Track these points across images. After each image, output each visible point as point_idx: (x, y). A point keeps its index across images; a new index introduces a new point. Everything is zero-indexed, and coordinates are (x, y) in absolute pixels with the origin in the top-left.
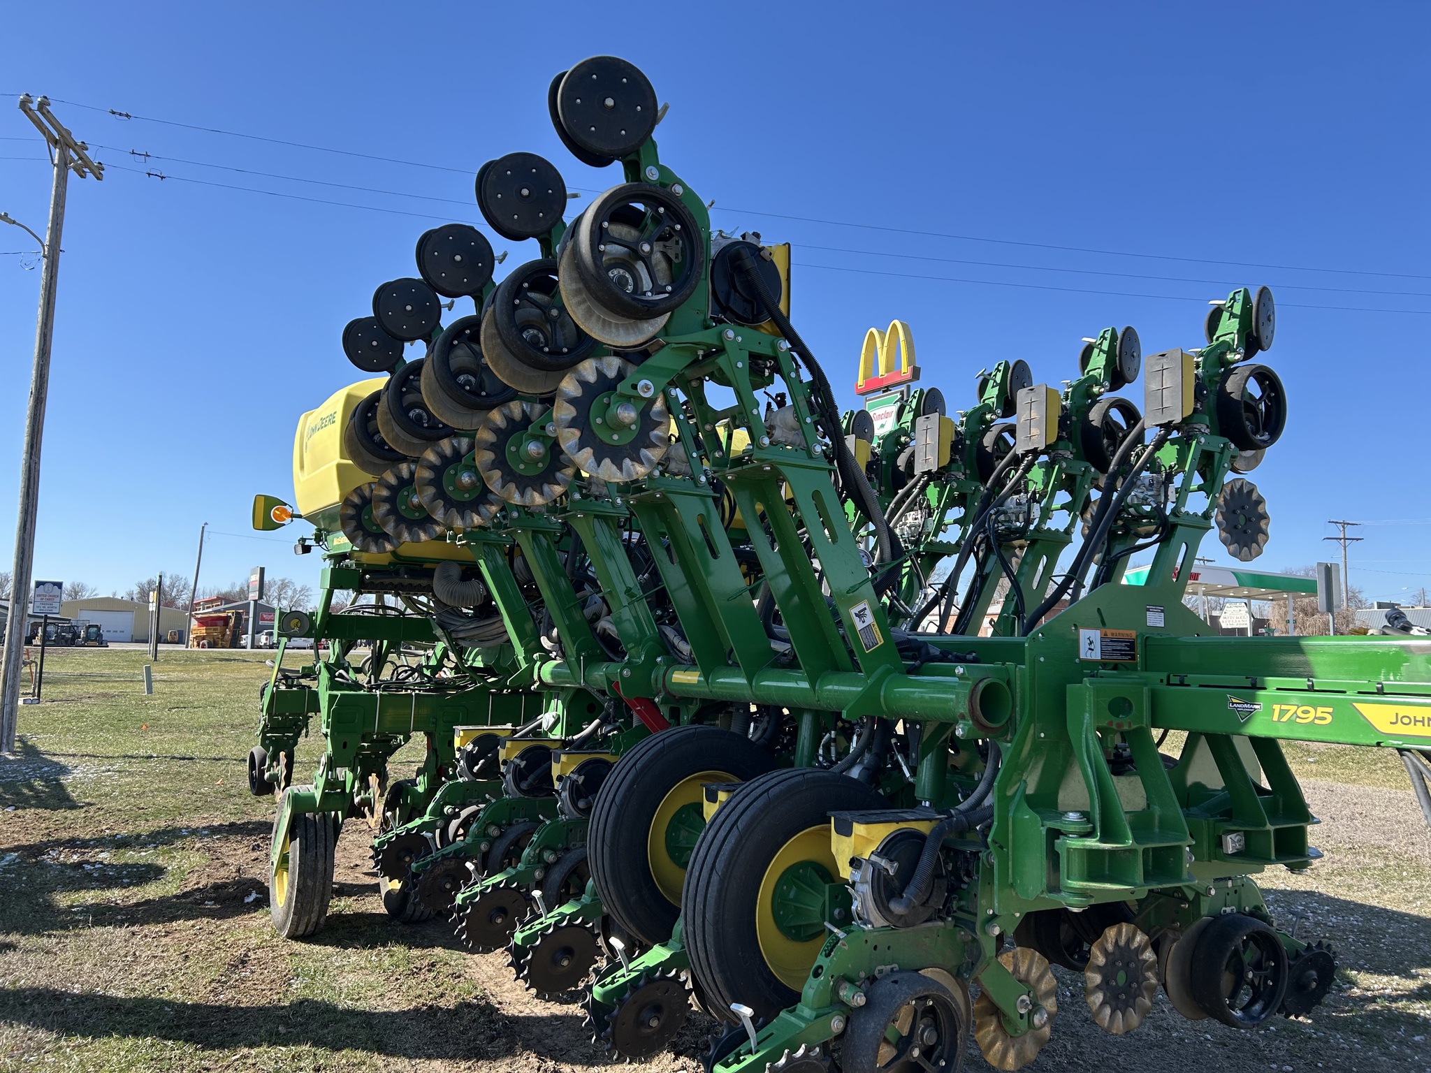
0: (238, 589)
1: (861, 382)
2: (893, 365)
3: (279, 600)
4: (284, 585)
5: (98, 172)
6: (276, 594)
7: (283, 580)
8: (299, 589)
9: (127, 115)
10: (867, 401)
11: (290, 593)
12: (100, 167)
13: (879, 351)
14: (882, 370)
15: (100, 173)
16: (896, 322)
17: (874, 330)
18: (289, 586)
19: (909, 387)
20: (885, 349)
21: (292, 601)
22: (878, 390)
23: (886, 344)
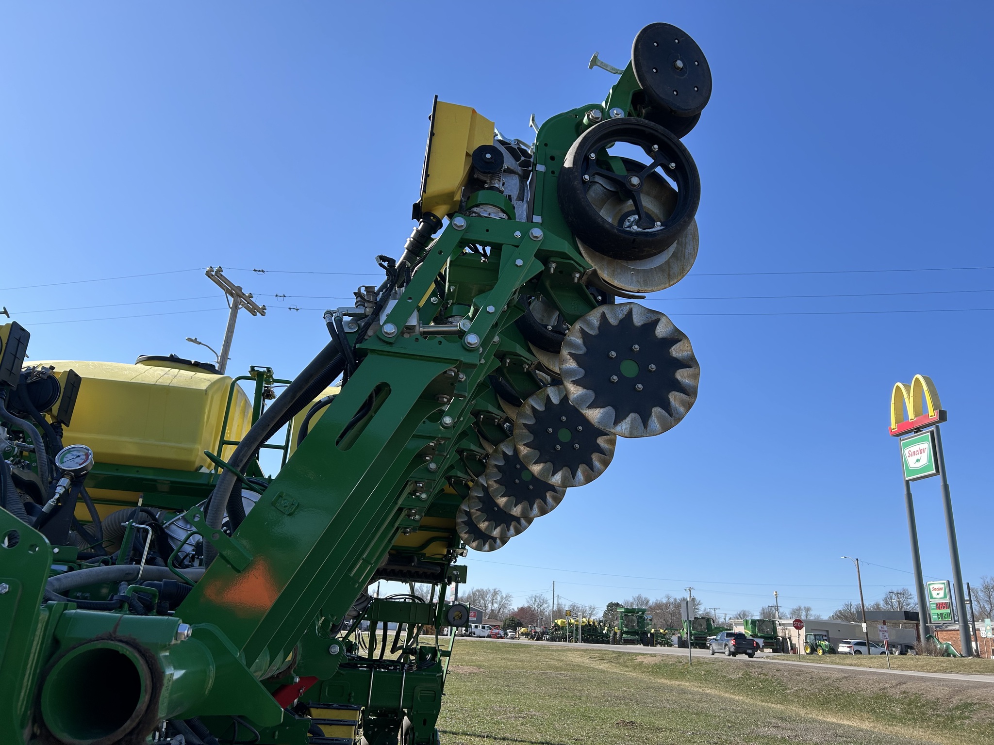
0: (466, 596)
1: (893, 425)
2: (920, 409)
3: (492, 604)
4: (495, 593)
5: (262, 311)
6: (490, 599)
7: (495, 590)
8: (504, 596)
9: (263, 271)
10: (901, 441)
11: (499, 598)
12: (264, 308)
13: (907, 400)
14: (911, 415)
15: (263, 312)
16: (919, 376)
17: (899, 384)
18: (498, 594)
19: (937, 428)
20: (912, 398)
21: (500, 605)
22: (911, 431)
23: (912, 394)
